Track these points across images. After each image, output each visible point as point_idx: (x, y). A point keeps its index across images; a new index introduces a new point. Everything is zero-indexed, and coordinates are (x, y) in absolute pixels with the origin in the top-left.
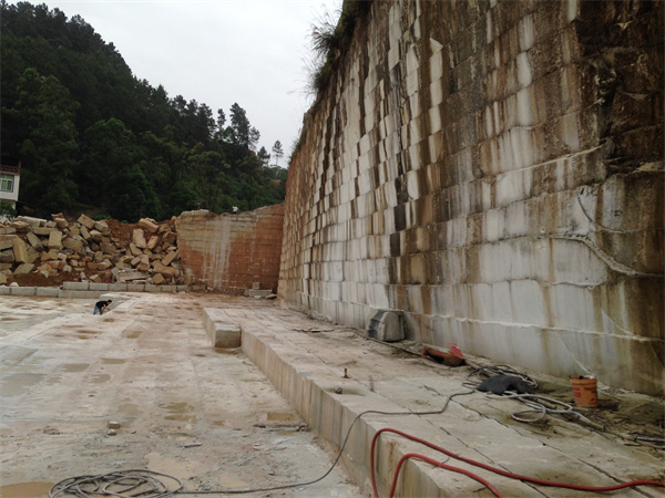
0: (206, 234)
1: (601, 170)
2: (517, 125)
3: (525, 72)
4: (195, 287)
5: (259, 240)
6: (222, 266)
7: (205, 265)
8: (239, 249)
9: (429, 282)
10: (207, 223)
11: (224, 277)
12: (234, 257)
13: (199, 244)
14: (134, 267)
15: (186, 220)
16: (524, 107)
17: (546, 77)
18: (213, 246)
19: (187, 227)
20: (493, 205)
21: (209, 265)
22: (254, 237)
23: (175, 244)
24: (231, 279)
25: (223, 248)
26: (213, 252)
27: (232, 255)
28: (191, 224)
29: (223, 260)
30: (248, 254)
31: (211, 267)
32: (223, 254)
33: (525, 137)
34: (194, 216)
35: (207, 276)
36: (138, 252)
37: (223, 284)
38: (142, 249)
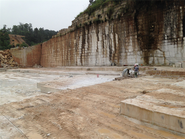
0: (19, 53)
1: (140, 50)
2: (130, 45)
3: (131, 41)
4: (20, 67)
5: (33, 54)
6: (25, 61)
7: (20, 61)
8: (29, 57)
9: (118, 59)
10: (19, 51)
11: (26, 64)
12: (28, 58)
13: (18, 56)
14: (5, 63)
15: (13, 50)
16: (131, 44)
17: (133, 42)
18: (22, 56)
19: (14, 52)
20: (128, 52)
21: (21, 61)
22: (32, 53)
23: (11, 57)
24: (28, 64)
25: (25, 56)
26: (22, 58)
27: (27, 58)
28: (15, 51)
29: (25, 60)
30: (31, 57)
31: (22, 61)
32: (25, 58)
33: (132, 46)
34: (15, 49)
35: (22, 64)
36: (4, 60)
37: (26, 65)
38: (4, 59)
